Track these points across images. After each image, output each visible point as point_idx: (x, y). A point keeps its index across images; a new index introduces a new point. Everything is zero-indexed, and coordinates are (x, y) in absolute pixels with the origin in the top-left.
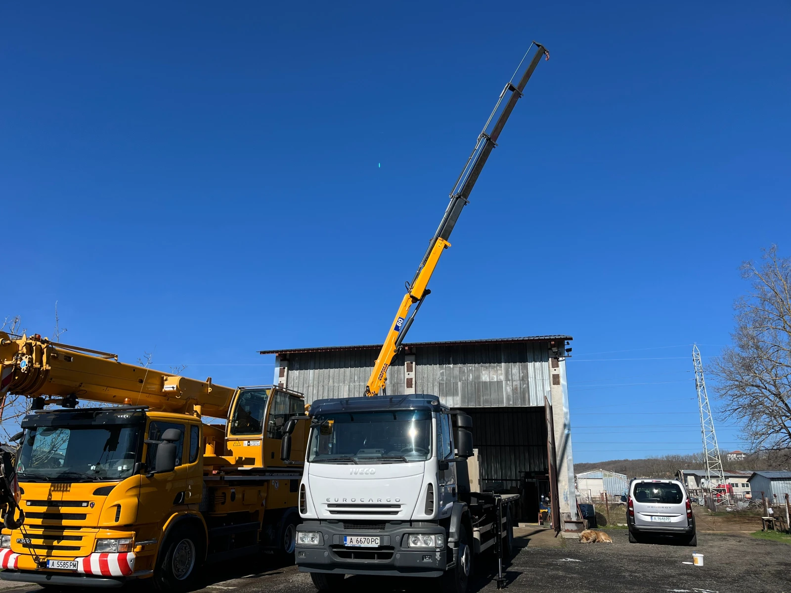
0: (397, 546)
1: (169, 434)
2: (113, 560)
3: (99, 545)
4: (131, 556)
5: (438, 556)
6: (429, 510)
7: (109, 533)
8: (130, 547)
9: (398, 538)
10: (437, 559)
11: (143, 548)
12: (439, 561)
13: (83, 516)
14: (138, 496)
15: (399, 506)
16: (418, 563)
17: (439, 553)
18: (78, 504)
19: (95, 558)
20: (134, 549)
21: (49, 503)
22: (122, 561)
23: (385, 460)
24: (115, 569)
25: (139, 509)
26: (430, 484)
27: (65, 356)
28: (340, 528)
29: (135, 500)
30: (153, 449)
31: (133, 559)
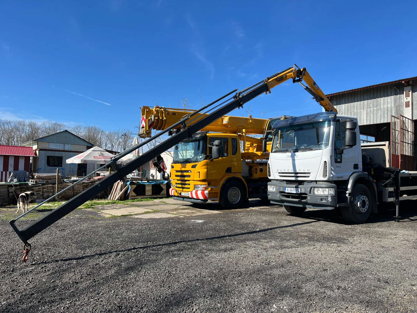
0: (308, 193)
1: (216, 142)
2: (199, 193)
3: (195, 187)
4: (206, 192)
5: (330, 199)
6: (325, 175)
7: (199, 183)
8: (206, 189)
9: (309, 189)
10: (329, 201)
11: (212, 189)
12: (330, 202)
13: (189, 176)
14: (207, 168)
15: (309, 173)
16: (319, 202)
17: (330, 198)
18: (187, 171)
19: (194, 192)
20: (208, 189)
21: (181, 171)
22: (203, 194)
23: (304, 150)
24: (201, 197)
25: (207, 174)
26: (325, 162)
27: (172, 113)
28: (284, 184)
29: (206, 170)
30: (211, 149)
31: (207, 193)
